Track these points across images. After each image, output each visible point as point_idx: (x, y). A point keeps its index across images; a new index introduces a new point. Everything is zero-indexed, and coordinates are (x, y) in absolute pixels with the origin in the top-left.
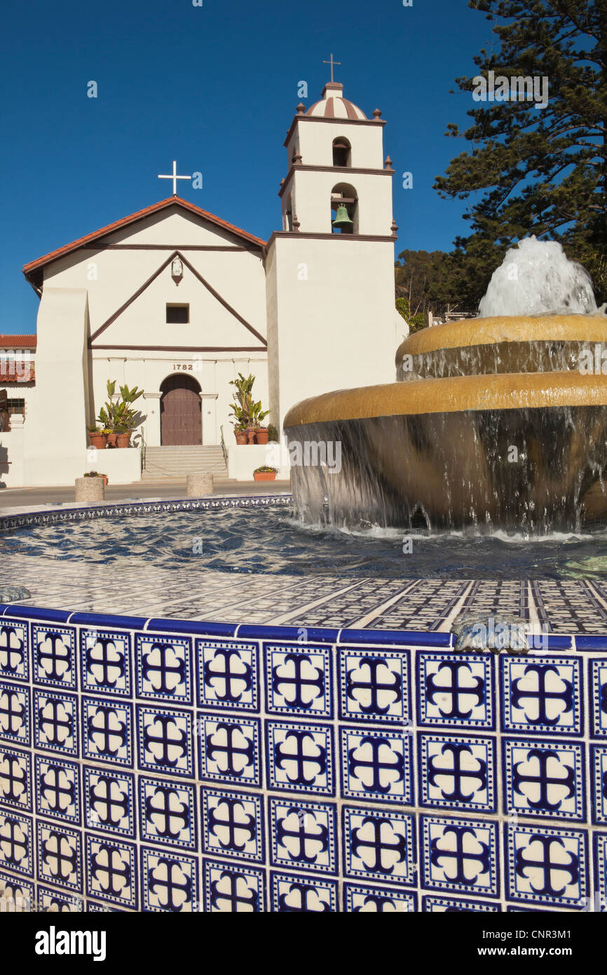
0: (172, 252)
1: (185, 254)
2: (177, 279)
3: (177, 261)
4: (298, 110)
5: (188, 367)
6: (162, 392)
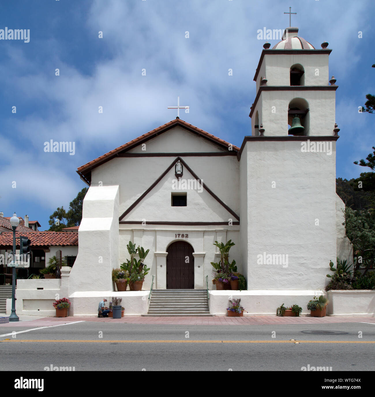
0: (175, 158)
1: (184, 159)
2: (178, 176)
3: (179, 164)
5: (185, 236)
6: (167, 253)
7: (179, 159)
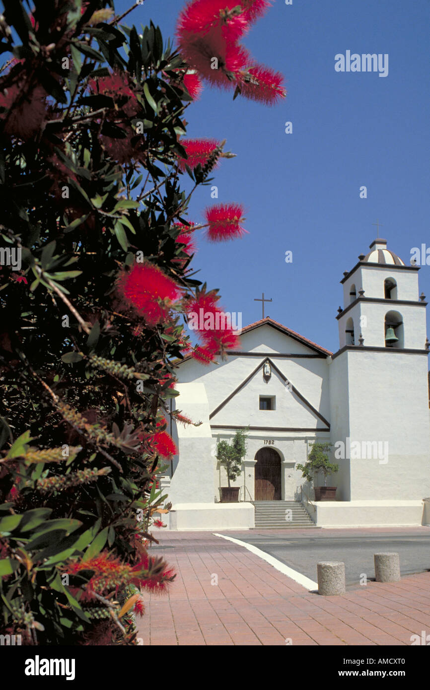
0: (264, 358)
1: (273, 360)
2: (267, 378)
3: (267, 365)
5: (272, 443)
6: (256, 461)
7: (268, 359)
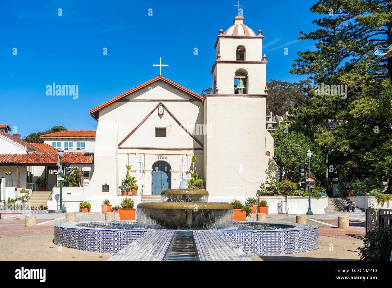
0: (158, 103)
1: (165, 104)
2: (160, 116)
3: (161, 107)
4: (220, 32)
5: (165, 158)
6: (152, 170)
